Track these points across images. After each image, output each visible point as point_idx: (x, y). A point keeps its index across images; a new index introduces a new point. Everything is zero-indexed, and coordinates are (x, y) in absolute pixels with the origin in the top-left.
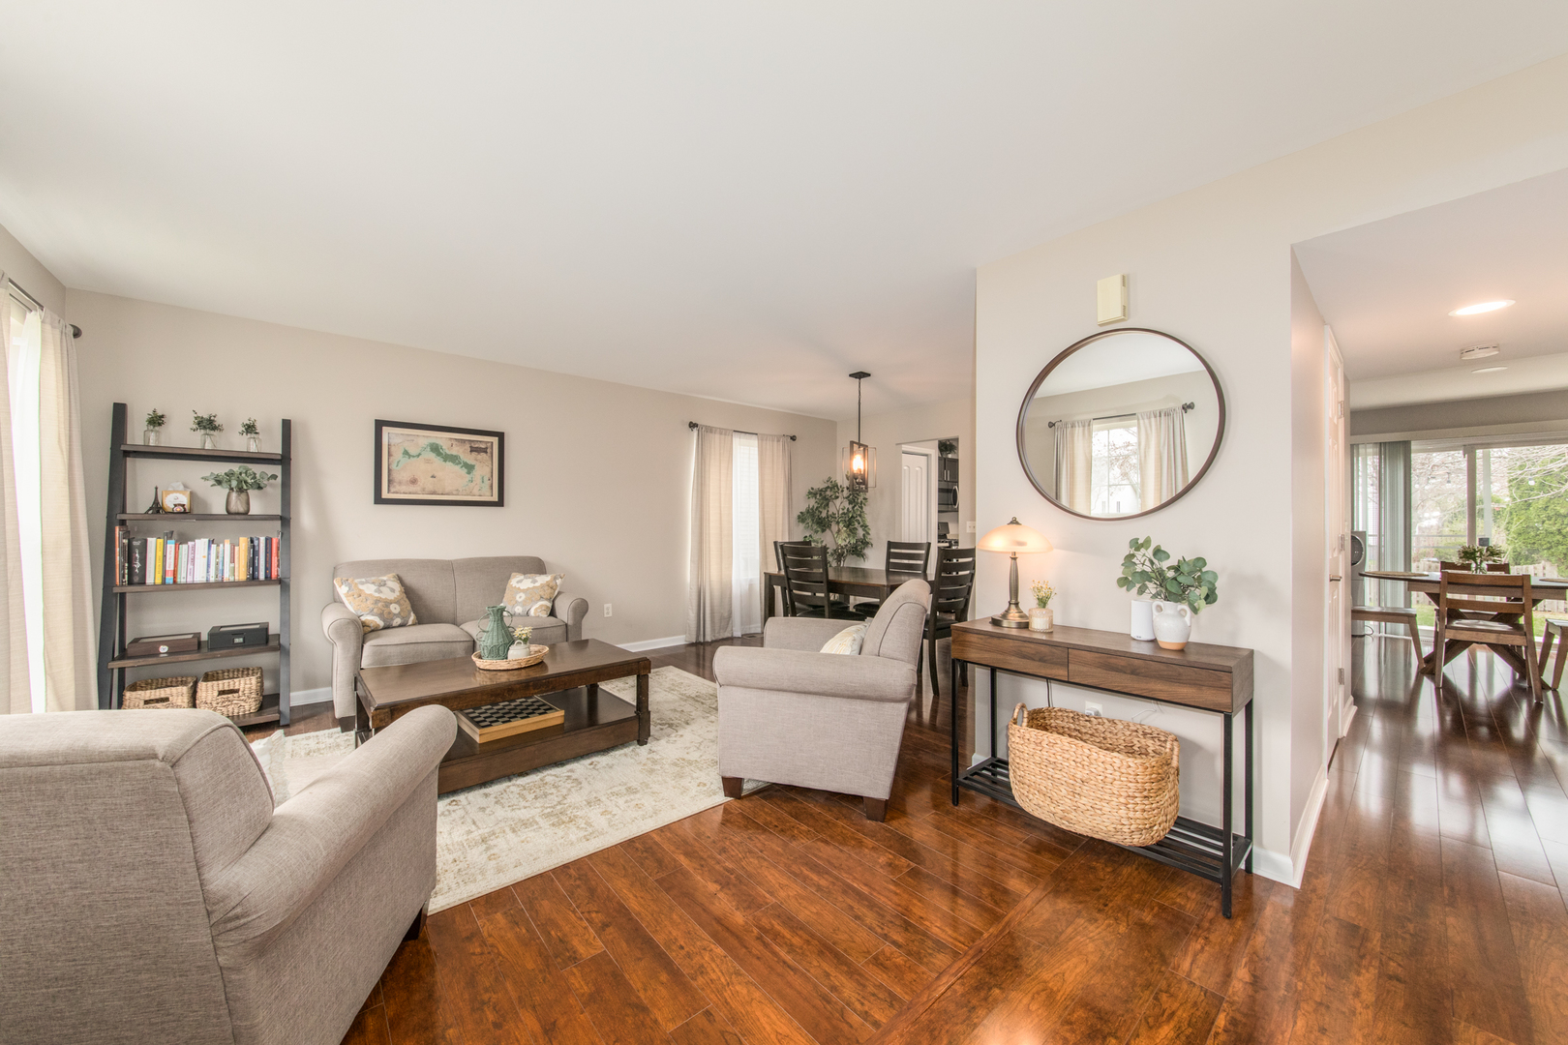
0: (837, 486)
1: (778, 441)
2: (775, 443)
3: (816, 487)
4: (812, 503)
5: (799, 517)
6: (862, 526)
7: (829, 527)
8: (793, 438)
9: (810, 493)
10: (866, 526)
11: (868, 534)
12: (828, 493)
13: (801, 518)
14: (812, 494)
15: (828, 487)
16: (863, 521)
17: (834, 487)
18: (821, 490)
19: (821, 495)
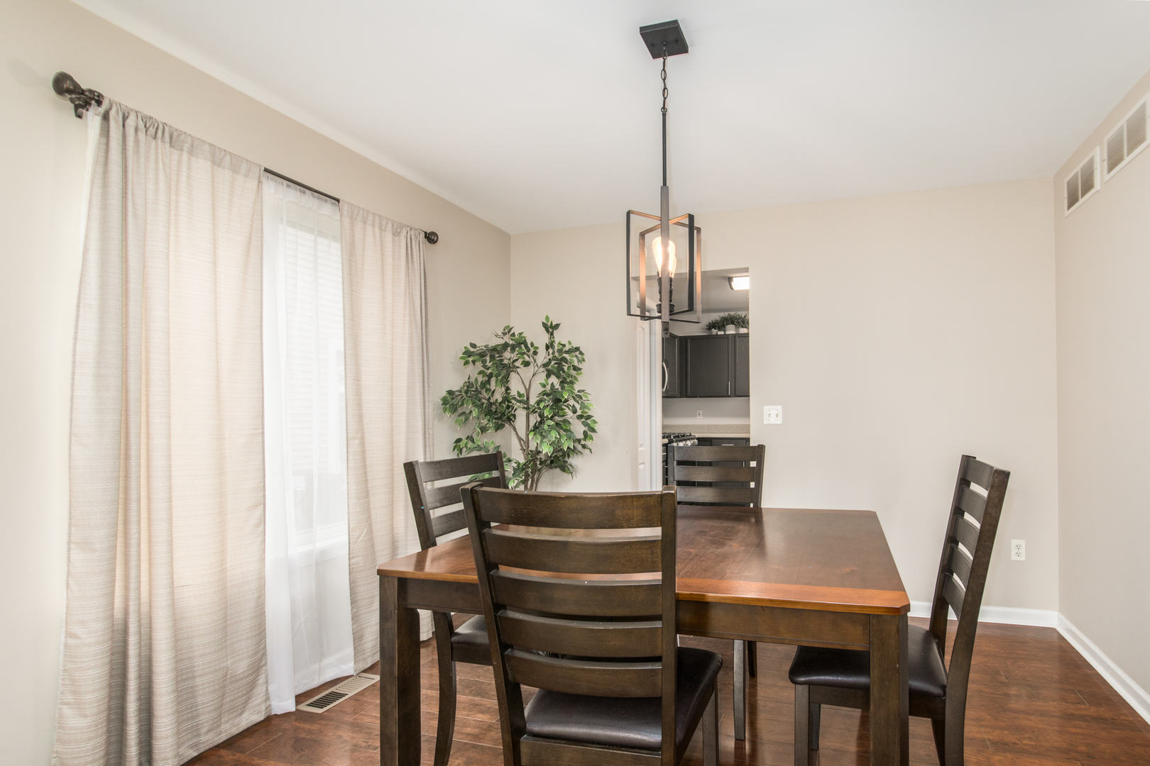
0: (525, 343)
1: (396, 234)
2: (388, 236)
3: (481, 344)
4: (473, 372)
5: (445, 401)
6: (580, 417)
7: (510, 419)
8: (431, 238)
9: (468, 353)
10: (589, 417)
11: (593, 430)
12: (507, 354)
13: (451, 402)
14: (470, 355)
15: (505, 346)
16: (583, 406)
17: (520, 344)
18: (494, 349)
19: (492, 357)
